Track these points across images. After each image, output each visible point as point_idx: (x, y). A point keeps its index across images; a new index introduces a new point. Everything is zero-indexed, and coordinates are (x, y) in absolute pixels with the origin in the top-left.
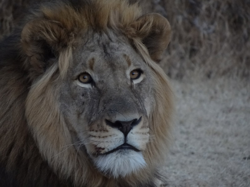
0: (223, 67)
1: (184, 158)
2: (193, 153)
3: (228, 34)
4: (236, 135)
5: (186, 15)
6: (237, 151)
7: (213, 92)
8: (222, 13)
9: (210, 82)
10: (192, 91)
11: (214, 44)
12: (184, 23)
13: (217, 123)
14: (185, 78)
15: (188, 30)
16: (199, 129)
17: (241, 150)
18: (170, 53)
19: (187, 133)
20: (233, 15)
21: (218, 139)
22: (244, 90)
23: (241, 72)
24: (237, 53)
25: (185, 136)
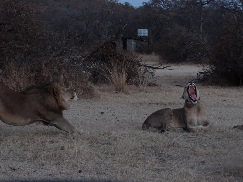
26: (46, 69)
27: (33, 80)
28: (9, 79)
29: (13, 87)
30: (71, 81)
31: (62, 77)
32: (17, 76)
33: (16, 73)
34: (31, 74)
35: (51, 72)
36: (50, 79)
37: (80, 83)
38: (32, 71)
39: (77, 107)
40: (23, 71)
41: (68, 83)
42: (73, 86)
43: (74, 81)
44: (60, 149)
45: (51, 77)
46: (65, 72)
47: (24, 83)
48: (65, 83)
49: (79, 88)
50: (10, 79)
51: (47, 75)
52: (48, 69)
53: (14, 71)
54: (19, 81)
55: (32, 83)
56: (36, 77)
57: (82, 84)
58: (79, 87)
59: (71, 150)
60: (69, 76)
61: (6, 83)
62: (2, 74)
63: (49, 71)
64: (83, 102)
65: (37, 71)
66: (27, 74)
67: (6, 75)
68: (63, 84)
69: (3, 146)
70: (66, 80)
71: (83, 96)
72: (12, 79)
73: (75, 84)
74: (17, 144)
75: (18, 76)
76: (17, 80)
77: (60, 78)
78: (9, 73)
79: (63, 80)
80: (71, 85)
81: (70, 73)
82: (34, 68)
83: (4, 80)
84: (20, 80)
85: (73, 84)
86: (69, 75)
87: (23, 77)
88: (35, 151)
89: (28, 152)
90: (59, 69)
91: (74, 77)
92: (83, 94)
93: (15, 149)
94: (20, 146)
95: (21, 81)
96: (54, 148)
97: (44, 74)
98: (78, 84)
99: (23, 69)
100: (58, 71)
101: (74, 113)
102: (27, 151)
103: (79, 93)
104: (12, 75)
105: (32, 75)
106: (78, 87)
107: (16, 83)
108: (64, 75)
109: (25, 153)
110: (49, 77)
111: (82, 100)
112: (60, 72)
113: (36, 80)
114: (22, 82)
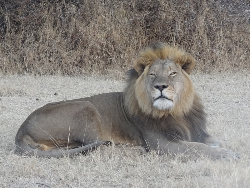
0: (225, 68)
1: (213, 104)
2: (216, 101)
3: (227, 55)
4: (232, 94)
5: (210, 49)
6: (233, 100)
7: (222, 78)
8: (224, 47)
9: (220, 74)
10: (214, 78)
11: (222, 60)
12: (210, 52)
13: (224, 89)
14: (211, 73)
16: (218, 92)
17: (235, 99)
18: (205, 64)
19: (214, 94)
20: (228, 48)
21: (225, 96)
22: (234, 77)
23: (232, 69)
24: (231, 62)
26: (169, 5)
27: (141, 28)
28: (92, 25)
29: (100, 43)
30: (222, 32)
31: (202, 22)
32: (108, 20)
33: (105, 12)
34: (137, 15)
35: (179, 11)
36: (177, 26)
37: (241, 35)
38: (140, 9)
39: (234, 86)
40: (121, 9)
41: (214, 36)
42: (224, 42)
43: (228, 32)
44: (202, 175)
45: (180, 23)
46: (208, 11)
47: (121, 33)
48: (209, 34)
49: (237, 45)
50: (94, 25)
51: (171, 18)
52: (172, 4)
53: (101, 9)
54: (112, 29)
55: (138, 34)
56: (147, 22)
57: (244, 38)
58: (239, 44)
59: (225, 176)
60: (218, 21)
61: (84, 35)
62: (76, 15)
63: (176, 8)
64: (247, 75)
65: (150, 10)
66: (129, 15)
67: (84, 16)
68: (203, 38)
69: (82, 165)
70: (210, 29)
71: (246, 64)
72: (96, 26)
73: (230, 38)
74: (110, 162)
75: (110, 19)
76: (108, 28)
77: (198, 24)
78: (91, 12)
79: (205, 29)
80: (222, 39)
81: (220, 13)
82: (144, 3)
83: (81, 28)
84: (113, 27)
85: (226, 37)
86: (217, 18)
87: (120, 21)
88: (149, 178)
90: (196, 4)
91: (227, 22)
92: (246, 59)
93: (106, 173)
94: (118, 167)
95: (115, 30)
96: (188, 172)
97: (164, 16)
98: (236, 38)
99: (120, 5)
100: (195, 10)
101: (227, 100)
102: (132, 177)
103: (238, 57)
104: (97, 17)
105: (138, 18)
106: (236, 43)
107: (105, 34)
108: (206, 17)
109: (128, 180)
110: (174, 21)
111: (245, 72)
112: (198, 13)
113: (147, 28)
114: (118, 32)
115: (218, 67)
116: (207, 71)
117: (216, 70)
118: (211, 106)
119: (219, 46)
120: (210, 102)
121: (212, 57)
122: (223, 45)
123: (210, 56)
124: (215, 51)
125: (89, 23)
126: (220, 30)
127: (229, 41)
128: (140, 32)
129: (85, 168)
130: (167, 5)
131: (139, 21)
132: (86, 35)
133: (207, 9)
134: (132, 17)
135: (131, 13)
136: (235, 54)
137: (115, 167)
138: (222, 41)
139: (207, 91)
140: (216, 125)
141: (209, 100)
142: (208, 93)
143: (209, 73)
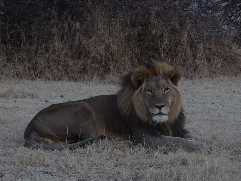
0: (205, 74)
1: (193, 104)
2: (196, 103)
3: (206, 64)
4: (209, 96)
5: (192, 59)
6: (210, 101)
7: (202, 83)
8: (204, 57)
9: (201, 79)
10: (195, 83)
11: (202, 67)
12: (192, 61)
13: (203, 92)
14: (193, 78)
15: (193, 63)
16: (197, 95)
17: (211, 101)
18: (188, 71)
19: (194, 96)
20: (208, 58)
21: (204, 98)
22: (212, 82)
23: (211, 76)
24: (209, 70)
25: (193, 97)
26: (158, 22)
27: (134, 41)
28: (93, 39)
29: (99, 54)
30: (202, 44)
31: (185, 36)
33: (104, 28)
34: (131, 30)
35: (166, 27)
36: (164, 39)
37: (218, 47)
38: (134, 25)
39: (211, 90)
40: (118, 25)
41: (196, 47)
42: (204, 52)
43: (207, 44)
44: (180, 164)
45: (167, 37)
46: (191, 27)
47: (118, 45)
48: (191, 46)
50: (95, 39)
51: (159, 33)
52: (160, 21)
53: (100, 26)
54: (110, 42)
55: (132, 46)
56: (139, 35)
57: (220, 49)
58: (216, 54)
59: (199, 165)
60: (199, 35)
61: (86, 47)
62: (80, 30)
63: (164, 25)
64: (223, 81)
65: (142, 26)
66: (125, 30)
67: (86, 32)
68: (186, 50)
69: (80, 156)
70: (193, 42)
71: (222, 71)
72: (97, 40)
73: (209, 49)
74: (104, 153)
75: (108, 34)
76: (107, 41)
77: (182, 38)
78: (92, 28)
79: (188, 42)
80: (202, 50)
81: (201, 28)
82: (137, 20)
83: (84, 41)
84: (111, 40)
85: (205, 49)
86: (198, 32)
87: (117, 36)
88: (135, 167)
89: (123, 169)
90: (181, 21)
91: (207, 36)
92: (222, 67)
93: (100, 162)
94: (110, 157)
95: (113, 43)
96: (168, 161)
97: (154, 31)
98: (214, 50)
99: (117, 22)
100: (179, 26)
101: (204, 101)
102: (121, 166)
103: (216, 65)
104: (97, 32)
105: (132, 33)
106: (214, 54)
107: (104, 46)
108: (189, 32)
109: (118, 169)
110: (162, 35)
111: (221, 77)
112: (182, 28)
113: (139, 41)
114: (115, 45)
115: (199, 73)
116: (189, 77)
117: (197, 76)
118: (191, 107)
119: (200, 56)
120: (191, 103)
121: (194, 65)
122: (203, 56)
123: (192, 64)
124: (196, 60)
125: (91, 37)
126: (200, 42)
127: (207, 52)
128: (133, 44)
129: (82, 158)
130: (156, 22)
131: (133, 35)
132: (88, 47)
133: (190, 25)
134: (126, 32)
135: (126, 28)
136: (213, 63)
137: (107, 157)
138: (202, 52)
139: (189, 94)
140: (194, 123)
141: (190, 101)
142: (189, 96)
143: (191, 78)
